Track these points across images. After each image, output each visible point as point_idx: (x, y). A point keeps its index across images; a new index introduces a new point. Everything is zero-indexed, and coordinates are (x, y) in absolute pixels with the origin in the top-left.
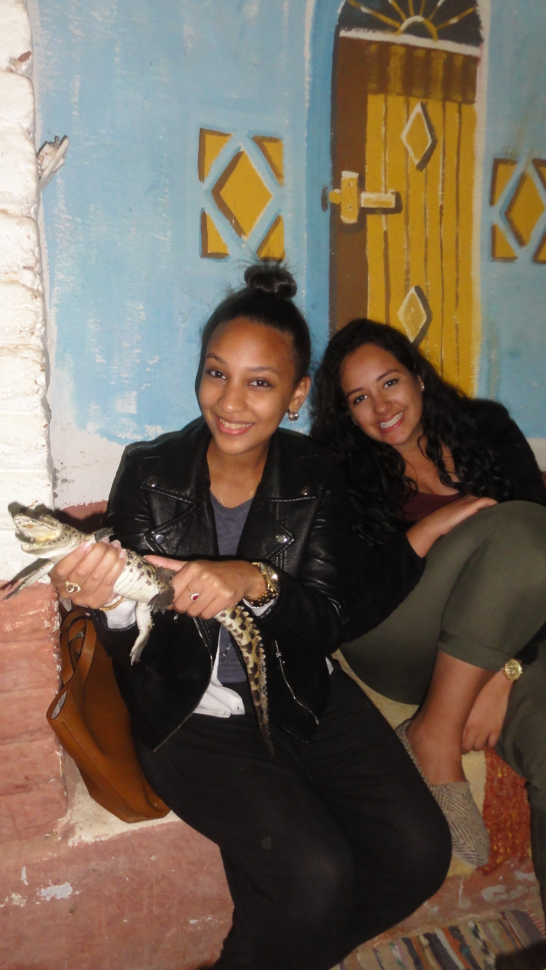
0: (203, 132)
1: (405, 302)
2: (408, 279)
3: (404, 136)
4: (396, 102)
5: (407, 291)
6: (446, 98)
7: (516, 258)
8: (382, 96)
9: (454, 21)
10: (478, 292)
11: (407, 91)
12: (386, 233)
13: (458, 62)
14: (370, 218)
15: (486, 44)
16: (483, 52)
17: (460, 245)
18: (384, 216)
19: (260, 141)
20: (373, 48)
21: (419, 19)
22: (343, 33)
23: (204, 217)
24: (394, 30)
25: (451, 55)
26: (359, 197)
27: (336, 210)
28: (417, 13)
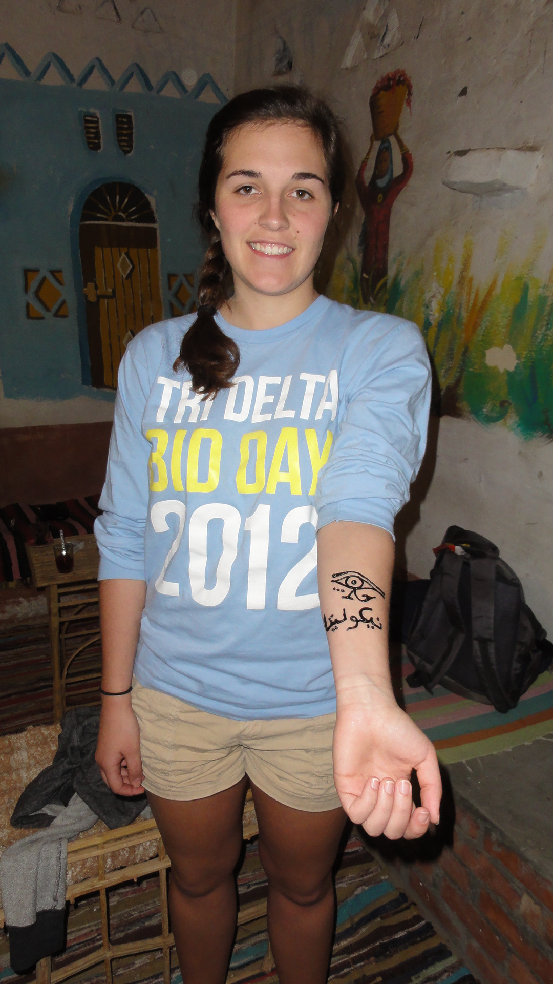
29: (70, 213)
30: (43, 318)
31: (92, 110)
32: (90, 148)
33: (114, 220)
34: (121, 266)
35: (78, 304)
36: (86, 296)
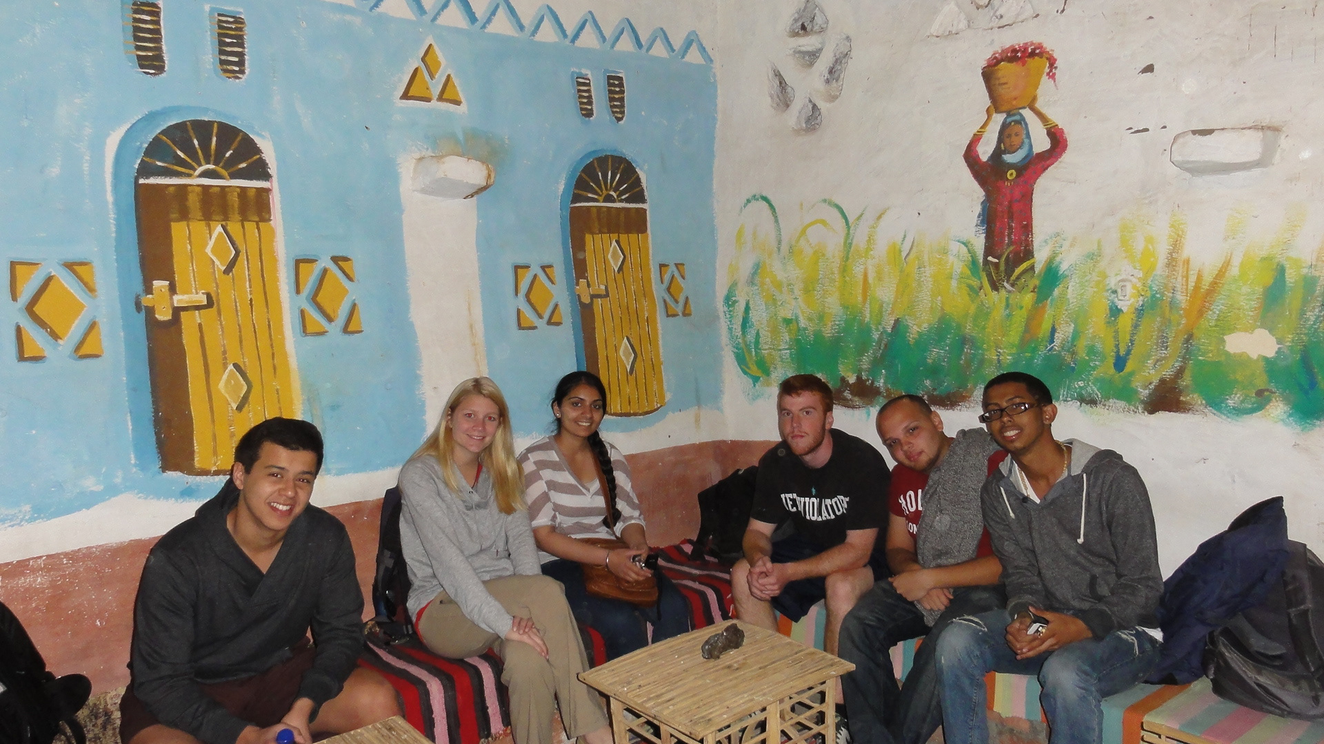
0: (13, 265)
1: (225, 376)
2: (225, 359)
3: (208, 250)
4: (198, 226)
5: (225, 367)
6: (244, 218)
7: (327, 332)
8: (184, 223)
9: (243, 165)
10: (293, 362)
11: (207, 217)
12: (200, 325)
13: (252, 194)
14: (182, 314)
15: (275, 179)
16: (274, 185)
17: (272, 328)
18: (197, 311)
19: (70, 266)
20: (171, 189)
21: (211, 166)
22: (141, 181)
23: (19, 330)
24: (189, 176)
25: (243, 189)
26: (171, 299)
27: (150, 312)
28: (208, 163)
29: (560, 193)
31: (584, 71)
32: (583, 115)
33: (605, 201)
34: (612, 257)
35: (571, 307)
36: (579, 296)
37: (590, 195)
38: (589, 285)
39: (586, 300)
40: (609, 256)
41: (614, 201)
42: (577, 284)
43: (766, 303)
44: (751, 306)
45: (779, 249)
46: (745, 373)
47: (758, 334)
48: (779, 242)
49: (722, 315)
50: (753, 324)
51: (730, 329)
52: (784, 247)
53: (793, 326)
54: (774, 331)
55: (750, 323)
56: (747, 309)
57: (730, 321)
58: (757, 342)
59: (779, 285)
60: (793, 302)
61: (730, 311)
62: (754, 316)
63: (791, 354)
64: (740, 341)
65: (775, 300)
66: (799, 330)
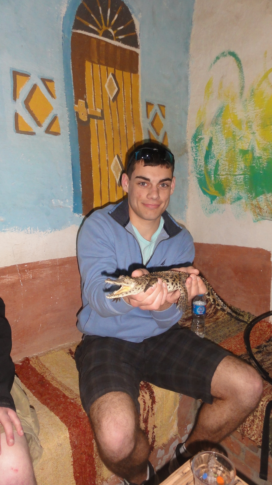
29: (63, 15)
30: (33, 134)
33: (104, 35)
34: (108, 87)
35: (69, 121)
36: (77, 113)
37: (91, 26)
38: (87, 106)
39: (84, 118)
40: (106, 86)
41: (112, 38)
42: (76, 103)
43: (226, 139)
44: (214, 141)
45: (241, 94)
46: (205, 193)
47: (217, 163)
48: (242, 88)
49: (189, 150)
50: (214, 156)
51: (195, 160)
52: (247, 93)
53: (249, 156)
54: (232, 161)
55: (212, 155)
56: (210, 144)
57: (196, 154)
58: (216, 170)
59: (239, 124)
60: (251, 137)
61: (197, 146)
62: (215, 150)
63: (245, 178)
64: (203, 169)
65: (234, 136)
66: (254, 158)
